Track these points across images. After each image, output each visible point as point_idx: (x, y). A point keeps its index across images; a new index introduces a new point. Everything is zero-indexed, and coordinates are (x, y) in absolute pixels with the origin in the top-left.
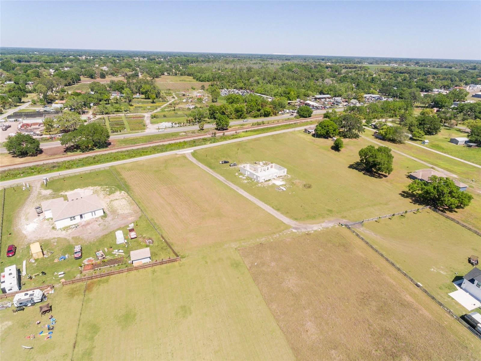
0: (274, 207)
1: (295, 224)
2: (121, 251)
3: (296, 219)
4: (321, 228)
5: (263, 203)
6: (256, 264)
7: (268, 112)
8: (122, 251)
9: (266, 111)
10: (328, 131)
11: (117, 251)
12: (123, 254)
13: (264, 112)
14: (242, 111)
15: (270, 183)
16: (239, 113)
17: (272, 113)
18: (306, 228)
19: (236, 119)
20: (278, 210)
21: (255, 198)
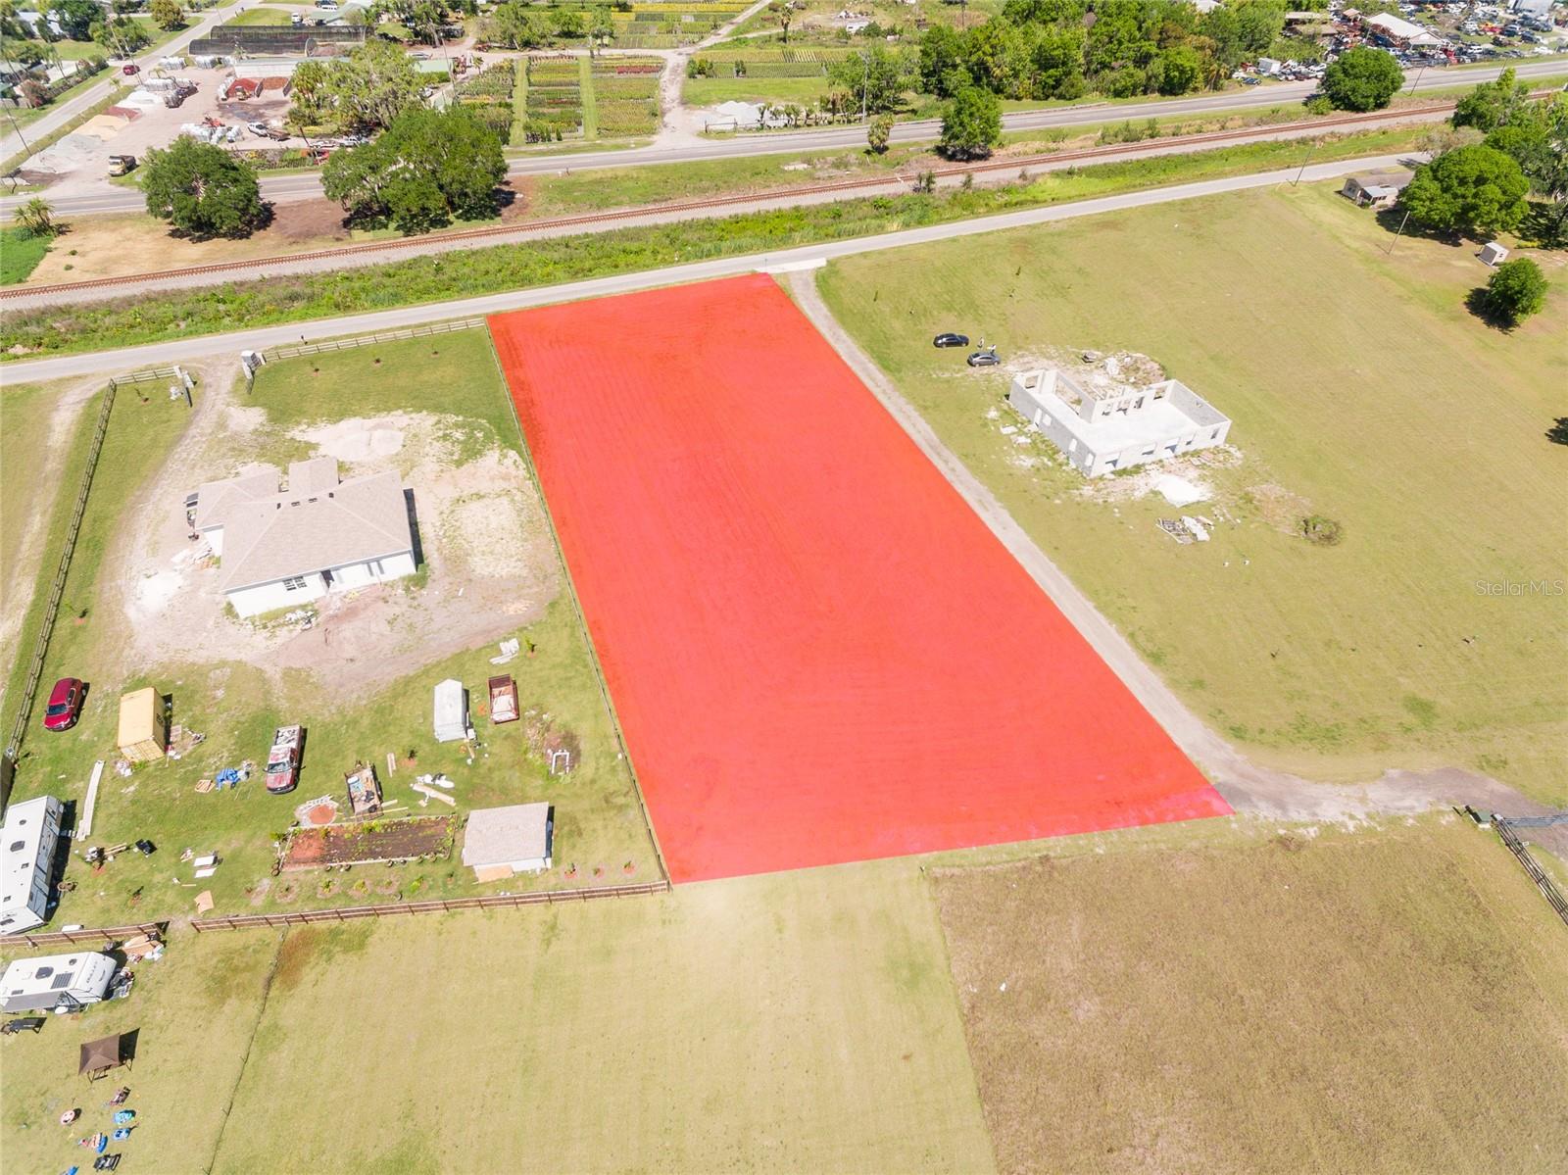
0: (1141, 639)
1: (1230, 766)
2: (444, 783)
3: (1238, 733)
4: (1360, 815)
5: (1090, 605)
6: (1003, 988)
7: (1182, 72)
8: (449, 785)
9: (1177, 67)
10: (1474, 207)
11: (428, 779)
12: (450, 800)
13: (1167, 69)
14: (1064, 64)
15: (1140, 486)
16: (1052, 71)
17: (1201, 76)
18: (1280, 805)
19: (1034, 98)
20: (1155, 658)
21: (1054, 566)
